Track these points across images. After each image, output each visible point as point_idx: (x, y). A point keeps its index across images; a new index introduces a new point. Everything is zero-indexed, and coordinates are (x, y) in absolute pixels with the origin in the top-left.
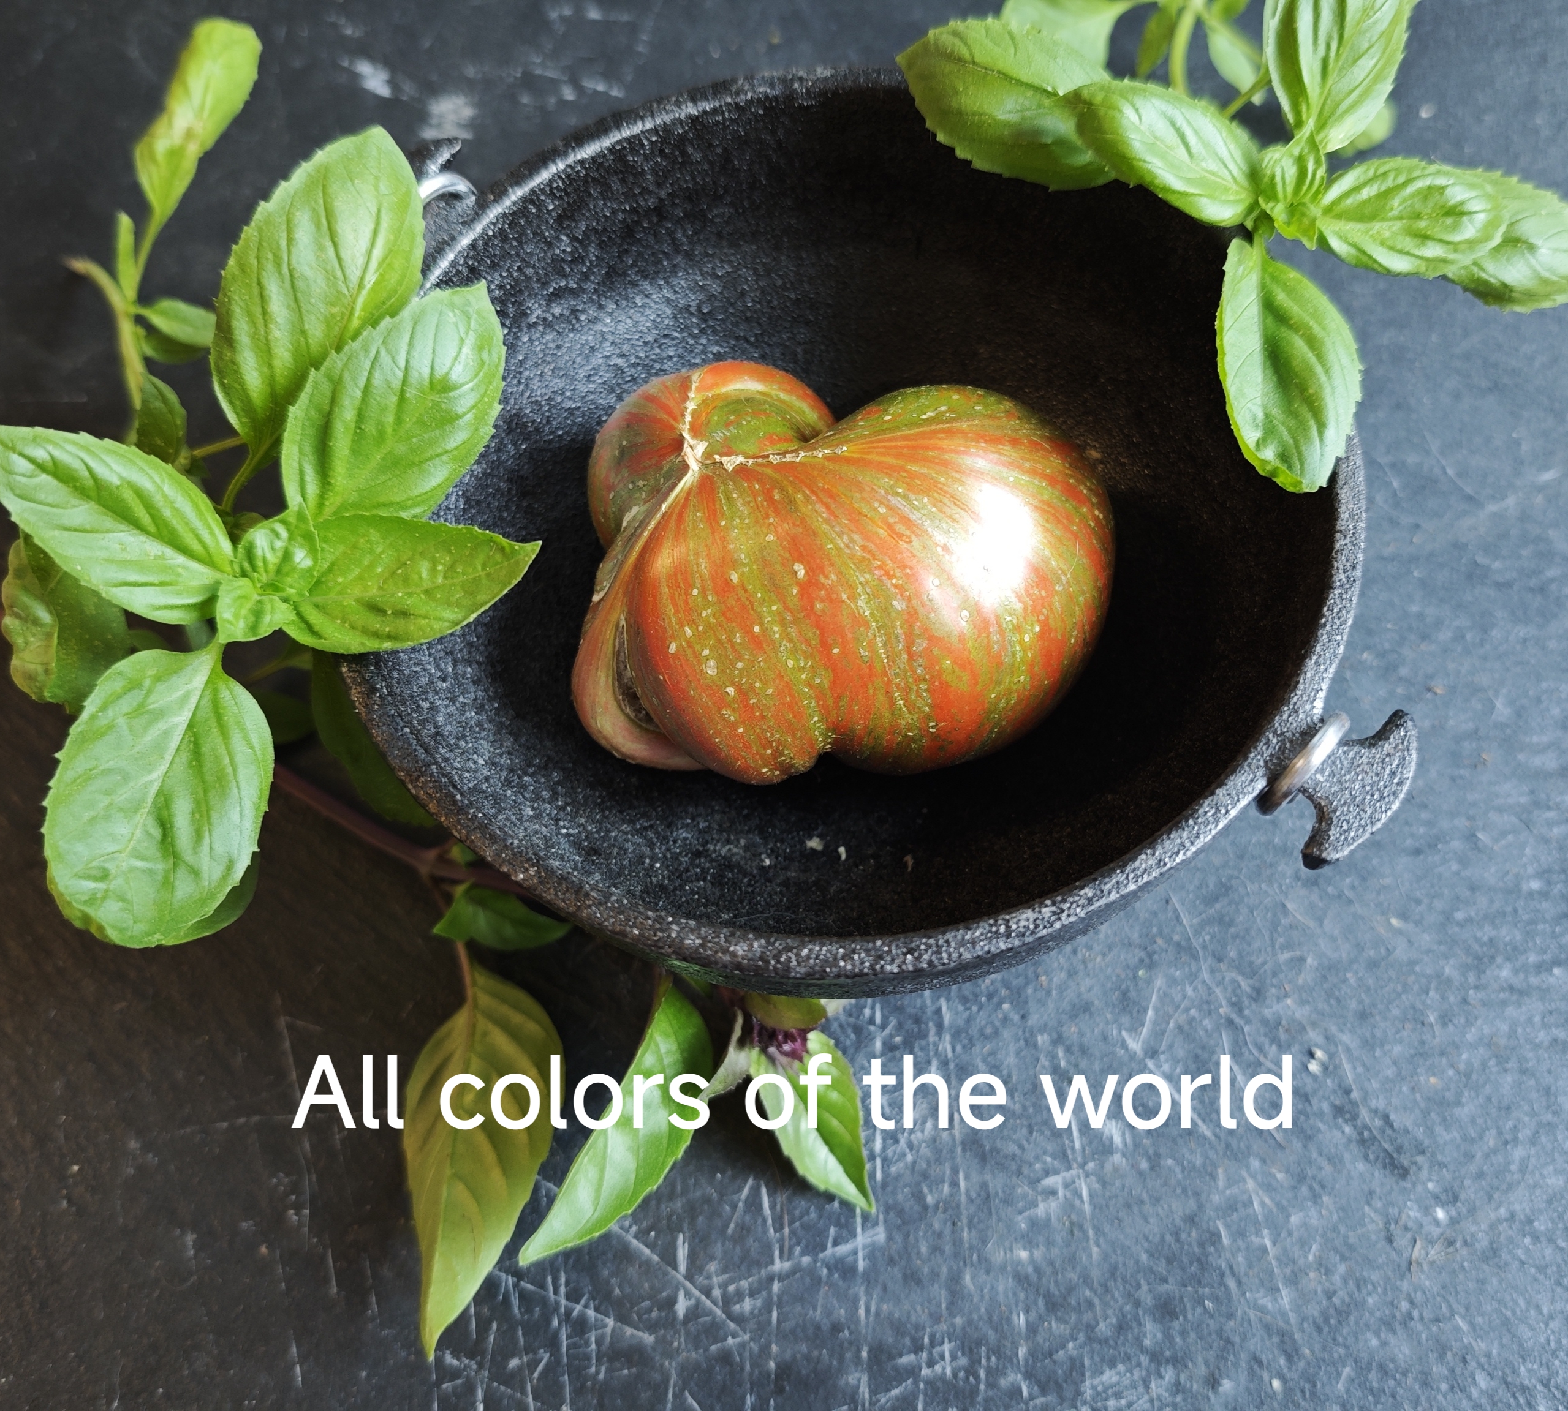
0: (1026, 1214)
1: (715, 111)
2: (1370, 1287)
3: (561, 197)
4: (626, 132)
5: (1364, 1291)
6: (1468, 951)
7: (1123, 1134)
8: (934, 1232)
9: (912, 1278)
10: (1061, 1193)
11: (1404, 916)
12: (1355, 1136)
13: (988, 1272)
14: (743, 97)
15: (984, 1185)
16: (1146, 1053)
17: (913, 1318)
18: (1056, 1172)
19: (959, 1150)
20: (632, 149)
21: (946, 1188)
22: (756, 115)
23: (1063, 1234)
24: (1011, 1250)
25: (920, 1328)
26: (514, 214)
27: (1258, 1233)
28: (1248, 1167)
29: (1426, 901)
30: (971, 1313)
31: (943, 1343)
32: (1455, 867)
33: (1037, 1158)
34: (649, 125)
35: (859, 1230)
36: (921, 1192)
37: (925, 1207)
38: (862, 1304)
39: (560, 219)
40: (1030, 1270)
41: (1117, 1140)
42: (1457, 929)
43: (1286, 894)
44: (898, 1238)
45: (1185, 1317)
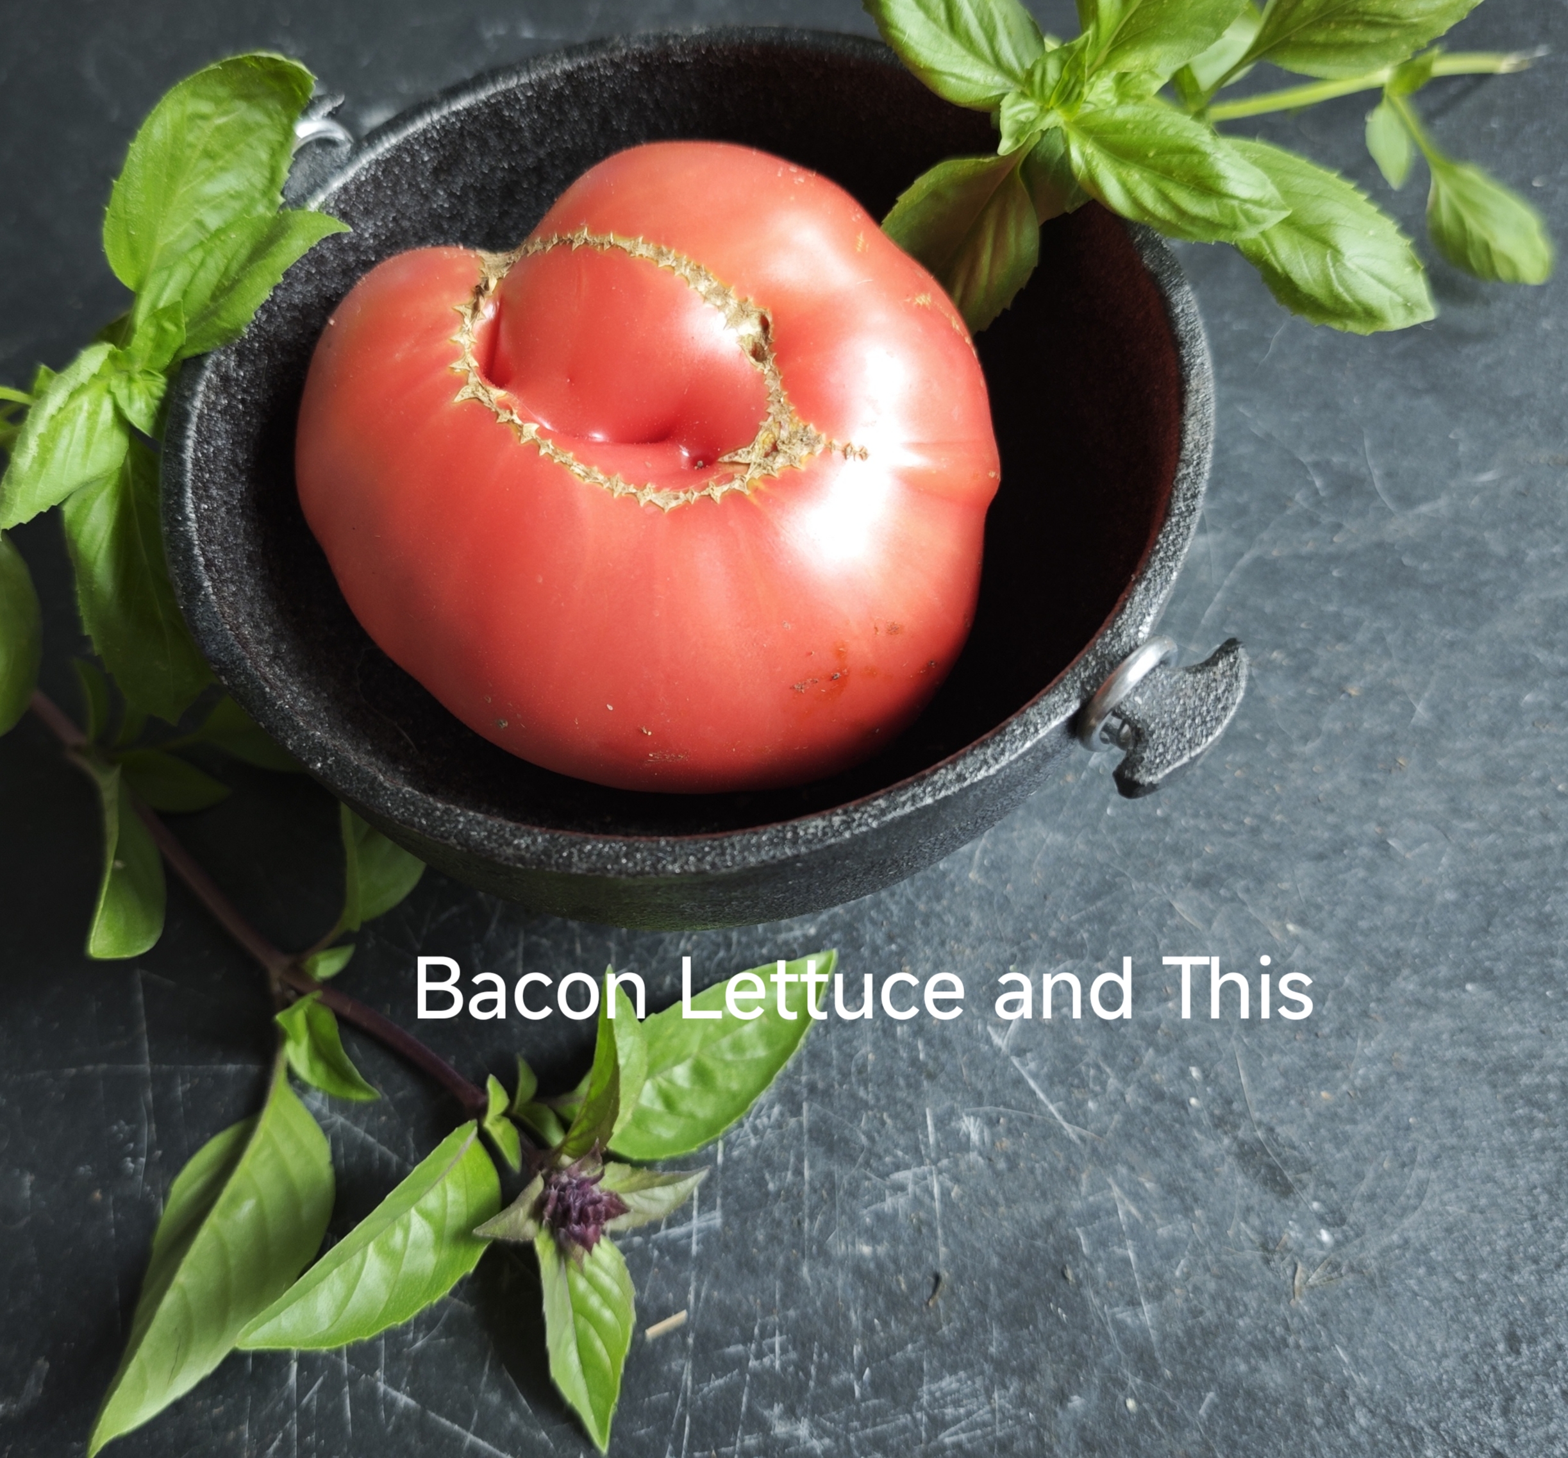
0: (873, 1208)
1: (590, 67)
2: (1241, 1308)
3: (436, 149)
4: (501, 86)
5: (1235, 1313)
6: (1371, 961)
7: (982, 1132)
8: (774, 1220)
9: (747, 1265)
10: (910, 1188)
11: (1302, 922)
12: (1235, 1148)
13: (826, 1265)
14: (617, 53)
15: (829, 1175)
16: (1012, 1050)
17: (745, 1307)
18: (907, 1167)
19: (806, 1137)
20: (508, 103)
21: (790, 1176)
22: (632, 72)
23: (910, 1231)
24: (853, 1244)
25: (750, 1317)
26: (387, 161)
27: (1121, 1244)
28: (1114, 1173)
29: (1327, 907)
30: (805, 1306)
31: (774, 1335)
32: (1362, 873)
33: (887, 1151)
34: (524, 80)
35: (695, 1213)
36: (763, 1178)
37: (767, 1194)
38: (692, 1289)
39: (436, 171)
40: (872, 1266)
41: (975, 1137)
42: (1360, 939)
43: (1174, 894)
44: (736, 1224)
45: (1035, 1327)
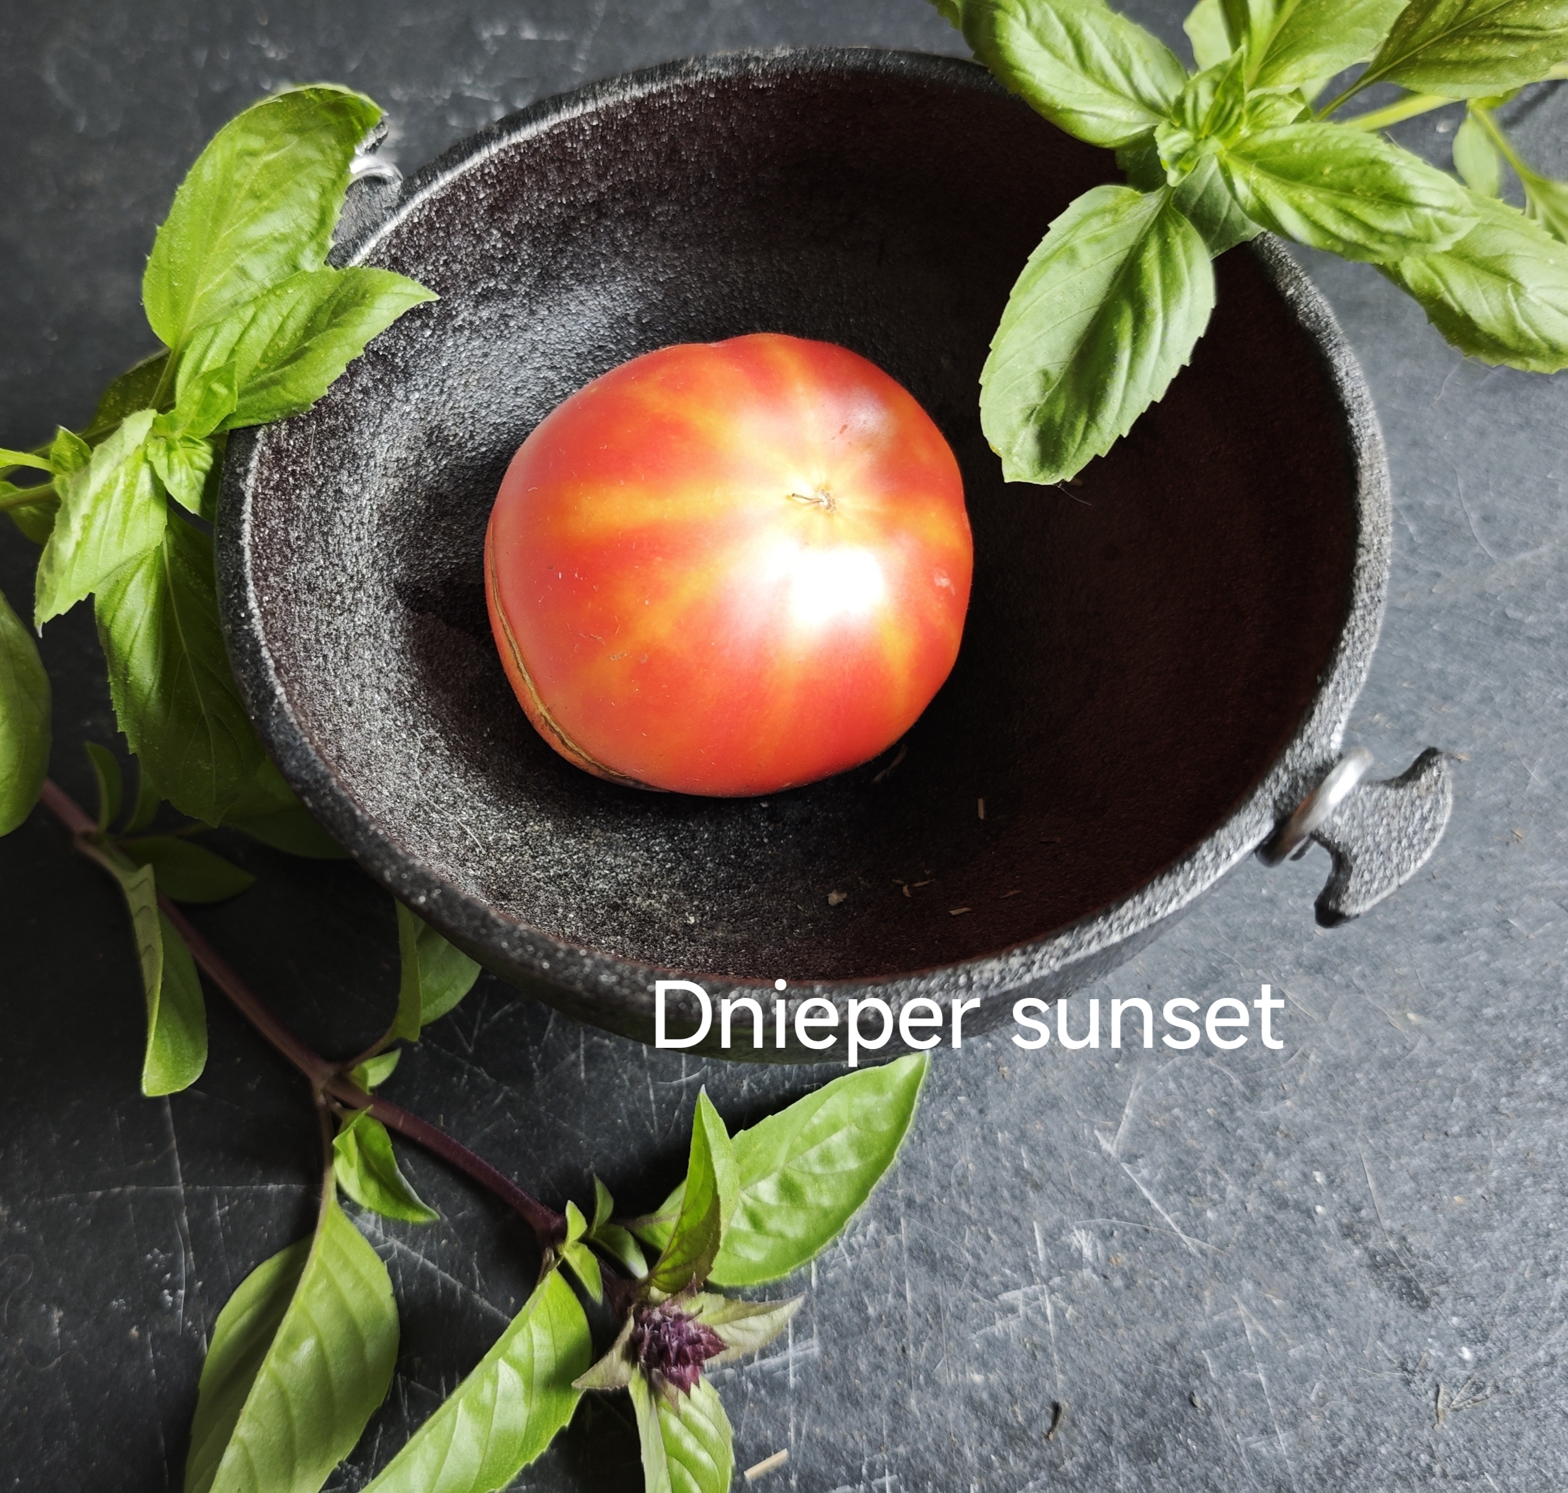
0: (983, 1331)
2: (1382, 1434)
5: (1376, 1439)
7: (1095, 1246)
8: (876, 1348)
9: (849, 1398)
10: (1021, 1309)
11: (1423, 1011)
12: (1366, 1259)
13: (936, 1396)
15: (933, 1298)
16: (1122, 1156)
17: (850, 1444)
18: (1017, 1286)
19: (906, 1256)
21: (890, 1300)
23: (1025, 1357)
24: (964, 1372)
25: (857, 1455)
27: (1250, 1366)
28: (1239, 1289)
29: (1449, 994)
30: (915, 1441)
31: (884, 1475)
32: (1484, 957)
33: (994, 1269)
35: (790, 1342)
36: (862, 1302)
37: (867, 1319)
38: (792, 1425)
39: (490, 210)
40: (985, 1396)
41: (1087, 1252)
42: (1484, 1027)
43: (1286, 982)
44: (835, 1352)
45: (1164, 1460)
